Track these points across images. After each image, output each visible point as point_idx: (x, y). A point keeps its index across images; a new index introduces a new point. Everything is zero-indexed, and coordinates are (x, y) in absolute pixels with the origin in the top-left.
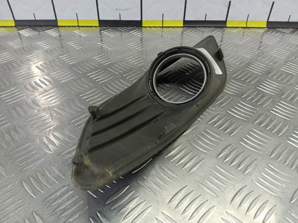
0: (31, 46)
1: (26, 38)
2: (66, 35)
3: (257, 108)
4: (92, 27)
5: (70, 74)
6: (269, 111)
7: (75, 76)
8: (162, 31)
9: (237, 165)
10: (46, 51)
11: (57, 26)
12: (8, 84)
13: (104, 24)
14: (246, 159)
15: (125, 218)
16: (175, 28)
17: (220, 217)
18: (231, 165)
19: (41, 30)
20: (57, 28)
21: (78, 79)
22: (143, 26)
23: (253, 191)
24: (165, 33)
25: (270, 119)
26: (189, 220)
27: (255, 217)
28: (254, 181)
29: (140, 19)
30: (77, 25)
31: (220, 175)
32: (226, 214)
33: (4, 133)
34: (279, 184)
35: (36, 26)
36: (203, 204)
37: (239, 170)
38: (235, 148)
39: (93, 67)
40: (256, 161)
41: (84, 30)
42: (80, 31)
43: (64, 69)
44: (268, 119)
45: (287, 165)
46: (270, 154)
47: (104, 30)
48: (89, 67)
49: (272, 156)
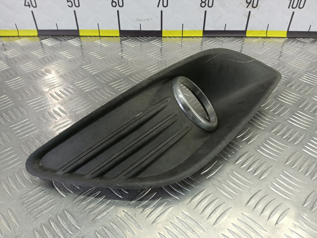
0: (55, 55)
1: (49, 47)
2: (87, 45)
3: (274, 117)
4: (112, 37)
5: (93, 83)
6: (286, 120)
7: (98, 85)
8: (182, 42)
9: (253, 171)
10: (70, 61)
11: (79, 36)
12: (34, 92)
13: (125, 34)
14: (262, 166)
15: (148, 217)
16: (194, 38)
17: (236, 218)
18: (248, 171)
19: (63, 40)
20: (79, 38)
21: (101, 88)
22: (163, 36)
23: (268, 195)
24: (185, 43)
25: (287, 128)
26: (207, 220)
27: (269, 218)
28: (269, 186)
29: (160, 29)
30: (99, 35)
31: (237, 180)
32: (241, 215)
33: (34, 138)
34: (293, 189)
35: (58, 36)
36: (221, 206)
37: (255, 176)
38: (251, 155)
39: (115, 76)
40: (271, 167)
41: (105, 40)
42: (101, 41)
43: (87, 78)
44: (285, 129)
45: (301, 172)
46: (285, 161)
47: (125, 40)
48: (112, 77)
49: (287, 164)
